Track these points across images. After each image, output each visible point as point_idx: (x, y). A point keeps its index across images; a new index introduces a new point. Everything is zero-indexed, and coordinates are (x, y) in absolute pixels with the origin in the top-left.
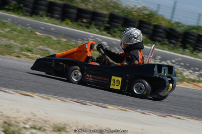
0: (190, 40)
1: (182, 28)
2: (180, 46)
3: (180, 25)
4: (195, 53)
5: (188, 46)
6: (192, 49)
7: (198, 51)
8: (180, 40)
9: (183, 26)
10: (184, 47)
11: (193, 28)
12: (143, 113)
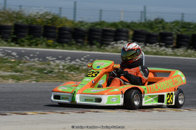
0: (96, 36)
1: (86, 26)
2: (88, 43)
3: (83, 24)
4: (102, 48)
5: (94, 42)
6: (99, 44)
7: (104, 45)
8: (86, 38)
9: (86, 24)
10: (91, 44)
11: (97, 24)
12: (63, 113)
